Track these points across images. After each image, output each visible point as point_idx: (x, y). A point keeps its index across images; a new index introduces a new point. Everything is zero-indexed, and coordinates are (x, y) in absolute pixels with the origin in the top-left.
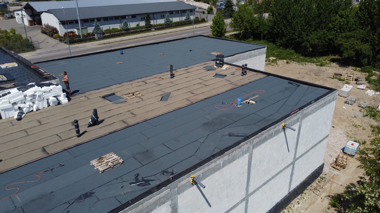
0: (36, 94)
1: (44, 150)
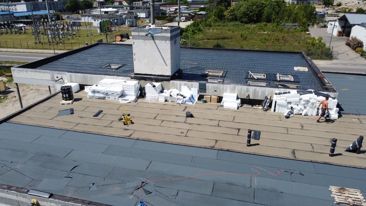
0: (310, 100)
1: (294, 152)
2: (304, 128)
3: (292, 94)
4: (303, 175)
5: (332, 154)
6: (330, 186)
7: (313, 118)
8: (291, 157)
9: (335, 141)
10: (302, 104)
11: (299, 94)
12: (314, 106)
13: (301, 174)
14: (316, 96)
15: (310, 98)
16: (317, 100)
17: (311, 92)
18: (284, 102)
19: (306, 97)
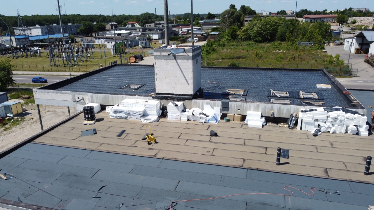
0: (338, 117)
1: (326, 171)
2: (334, 146)
3: (319, 112)
4: (339, 194)
5: (367, 172)
6: (369, 206)
7: (342, 136)
8: (324, 176)
9: (370, 158)
10: (329, 122)
11: (326, 112)
12: (342, 124)
13: (337, 193)
14: (344, 113)
15: (338, 116)
16: (346, 118)
17: (338, 109)
18: (311, 119)
19: (333, 114)
